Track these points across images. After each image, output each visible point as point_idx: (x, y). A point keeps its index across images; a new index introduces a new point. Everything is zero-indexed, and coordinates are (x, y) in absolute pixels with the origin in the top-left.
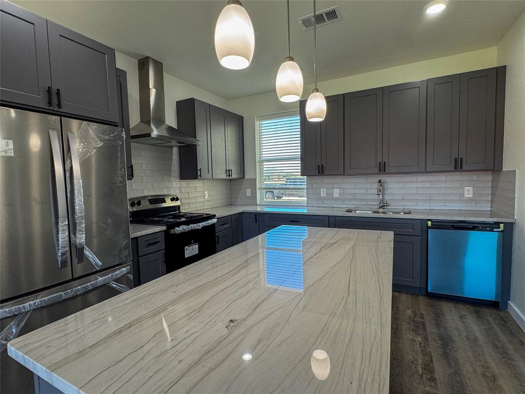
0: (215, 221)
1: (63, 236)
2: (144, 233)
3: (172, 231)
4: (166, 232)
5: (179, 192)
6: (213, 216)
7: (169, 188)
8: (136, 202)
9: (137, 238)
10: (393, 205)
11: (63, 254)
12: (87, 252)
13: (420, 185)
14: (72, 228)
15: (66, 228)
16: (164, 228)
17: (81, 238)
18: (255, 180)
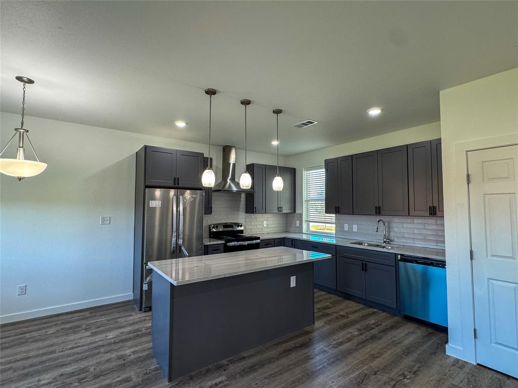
0: (259, 241)
1: (174, 240)
2: (212, 243)
3: (228, 244)
4: (225, 244)
5: (244, 221)
6: (258, 238)
7: (238, 218)
8: (215, 226)
9: (207, 245)
10: (397, 242)
11: (173, 248)
12: (183, 249)
13: (416, 226)
14: (178, 237)
15: (175, 236)
16: (223, 242)
17: (181, 242)
18: (302, 214)
